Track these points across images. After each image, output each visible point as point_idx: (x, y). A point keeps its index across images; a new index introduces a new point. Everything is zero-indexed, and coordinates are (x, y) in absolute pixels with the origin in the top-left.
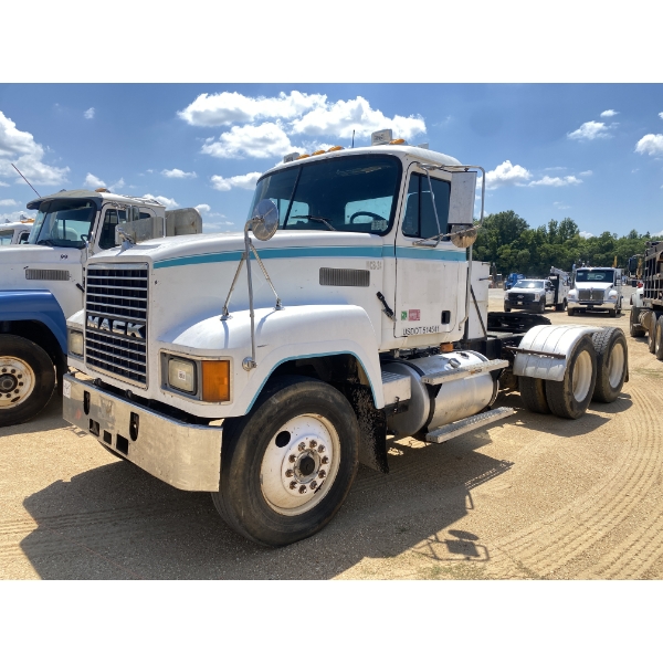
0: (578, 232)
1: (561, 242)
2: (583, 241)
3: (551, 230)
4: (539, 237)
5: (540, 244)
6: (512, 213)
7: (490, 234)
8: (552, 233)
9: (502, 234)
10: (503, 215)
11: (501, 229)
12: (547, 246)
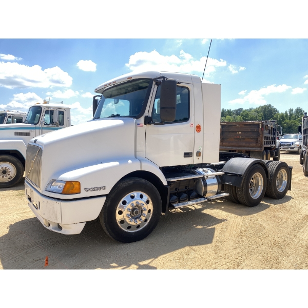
1: (295, 119)
3: (290, 113)
4: (283, 117)
5: (284, 120)
6: (270, 105)
7: (259, 116)
8: (291, 115)
9: (265, 115)
10: (265, 107)
11: (264, 113)
12: (287, 121)
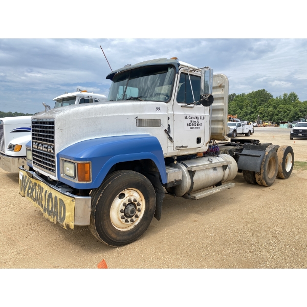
0: (298, 99)
2: (301, 103)
